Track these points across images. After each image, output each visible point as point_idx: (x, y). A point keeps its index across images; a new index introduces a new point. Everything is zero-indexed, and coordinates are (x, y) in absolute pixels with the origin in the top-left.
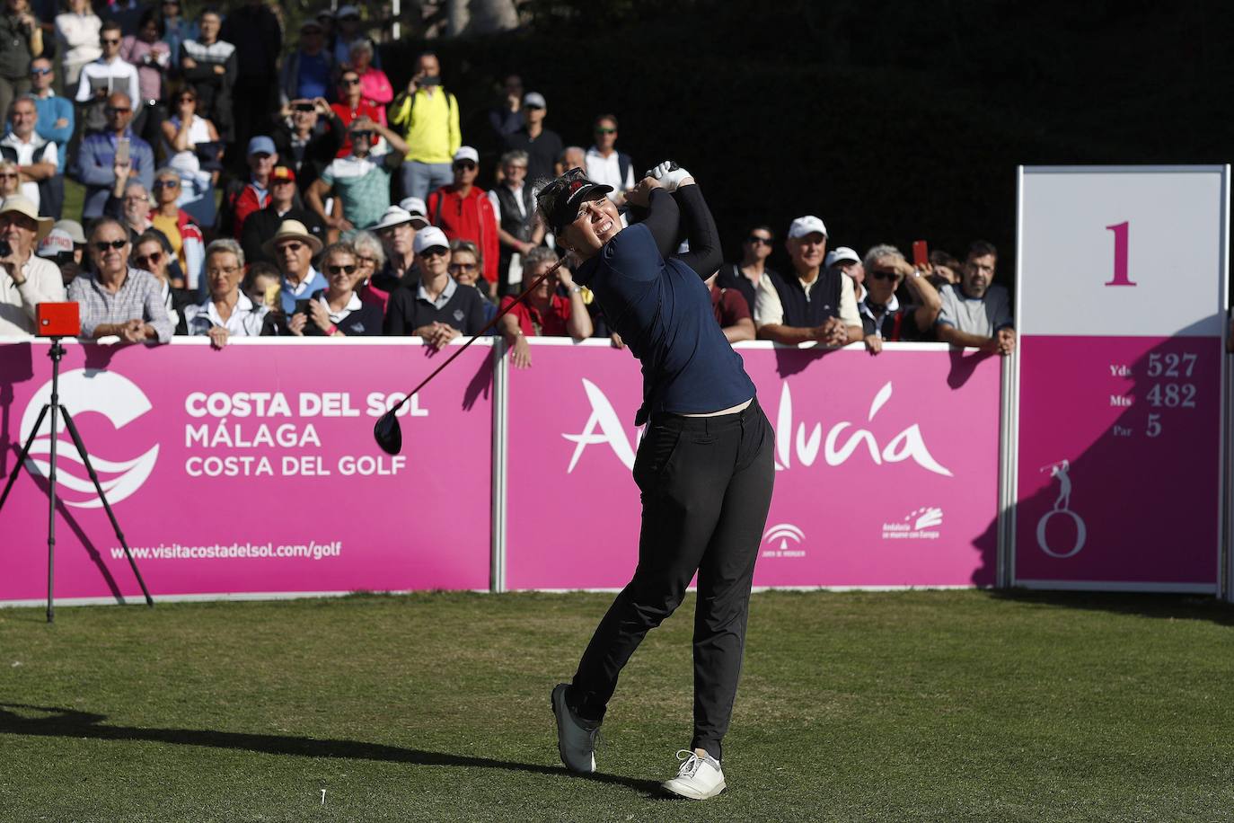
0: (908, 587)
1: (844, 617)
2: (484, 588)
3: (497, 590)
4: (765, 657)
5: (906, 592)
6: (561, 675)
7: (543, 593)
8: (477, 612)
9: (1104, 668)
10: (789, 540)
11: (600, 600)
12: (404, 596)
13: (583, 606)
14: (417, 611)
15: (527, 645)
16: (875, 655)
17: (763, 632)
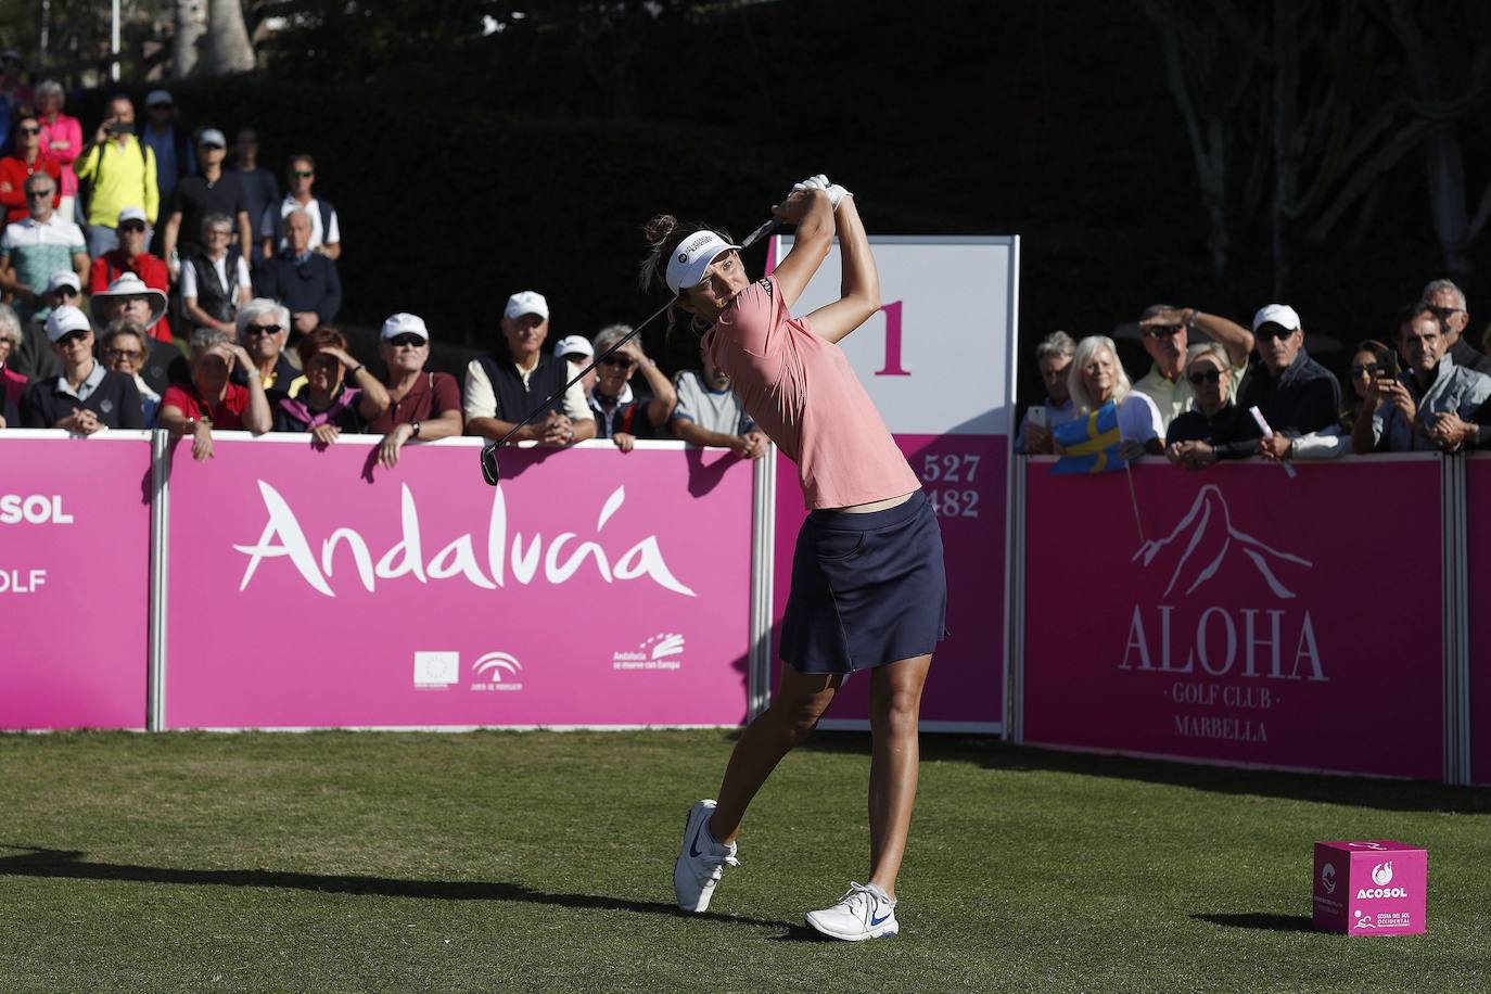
0: (644, 727)
1: (558, 759)
2: (140, 727)
3: (155, 729)
4: (447, 804)
5: (641, 732)
6: (198, 823)
7: (210, 733)
8: (126, 755)
9: (837, 816)
10: (502, 670)
11: (277, 741)
12: (43, 736)
13: (255, 747)
14: (55, 752)
15: (171, 790)
16: (577, 802)
17: (455, 776)
